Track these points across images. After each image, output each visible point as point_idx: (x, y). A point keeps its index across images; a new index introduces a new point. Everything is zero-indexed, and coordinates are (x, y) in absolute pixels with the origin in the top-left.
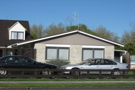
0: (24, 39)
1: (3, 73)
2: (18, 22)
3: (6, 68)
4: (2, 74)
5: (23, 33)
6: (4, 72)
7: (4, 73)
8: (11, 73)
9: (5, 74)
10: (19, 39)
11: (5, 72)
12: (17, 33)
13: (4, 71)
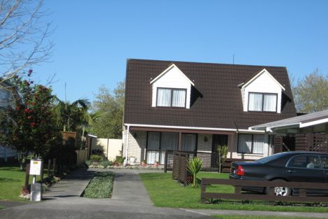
0: (279, 111)
1: (281, 193)
2: (264, 70)
3: (287, 181)
4: (279, 195)
5: (275, 97)
6: (283, 191)
7: (283, 193)
8: (307, 193)
9: (285, 195)
10: (267, 110)
11: (286, 191)
12: (261, 96)
13: (284, 189)
